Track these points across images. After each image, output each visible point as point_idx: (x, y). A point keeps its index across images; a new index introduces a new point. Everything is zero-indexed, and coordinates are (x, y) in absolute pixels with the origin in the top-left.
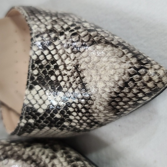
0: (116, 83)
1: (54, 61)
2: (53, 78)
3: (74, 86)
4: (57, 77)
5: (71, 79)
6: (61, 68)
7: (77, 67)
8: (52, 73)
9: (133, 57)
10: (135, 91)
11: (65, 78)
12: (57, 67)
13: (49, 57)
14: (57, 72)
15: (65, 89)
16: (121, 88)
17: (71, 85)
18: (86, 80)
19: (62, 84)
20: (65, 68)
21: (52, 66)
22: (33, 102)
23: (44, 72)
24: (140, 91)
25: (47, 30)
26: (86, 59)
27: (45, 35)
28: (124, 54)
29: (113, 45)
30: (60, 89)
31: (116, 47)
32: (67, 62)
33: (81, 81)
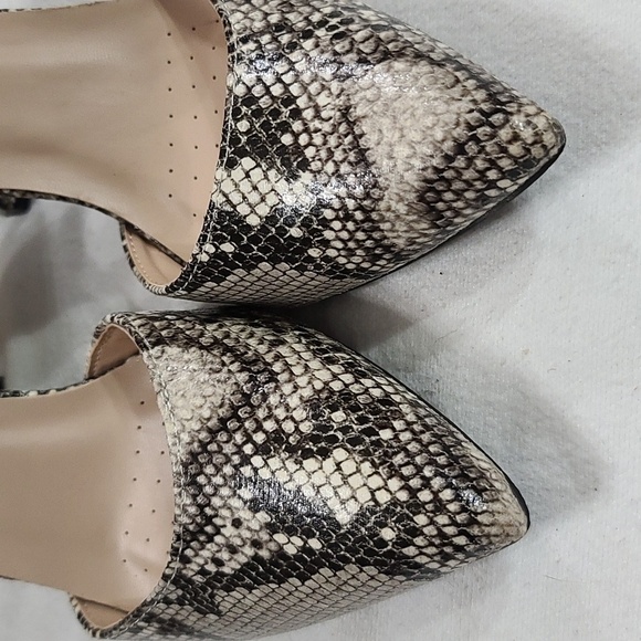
0: (437, 145)
1: (289, 100)
2: (287, 139)
3: (338, 156)
4: (296, 136)
5: (332, 141)
6: (308, 114)
7: (345, 112)
8: (285, 127)
9: (478, 88)
10: (480, 164)
11: (318, 139)
12: (296, 114)
13: (277, 90)
14: (297, 126)
15: (315, 166)
16: (449, 159)
17: (331, 153)
18: (369, 141)
19: (309, 152)
20: (317, 115)
21: (286, 111)
22: (235, 198)
23: (266, 126)
24: (493, 164)
25: (269, 25)
26: (369, 94)
27: (266, 38)
28: (458, 81)
29: (432, 62)
30: (304, 165)
31: (440, 65)
32: (322, 100)
33: (355, 145)
